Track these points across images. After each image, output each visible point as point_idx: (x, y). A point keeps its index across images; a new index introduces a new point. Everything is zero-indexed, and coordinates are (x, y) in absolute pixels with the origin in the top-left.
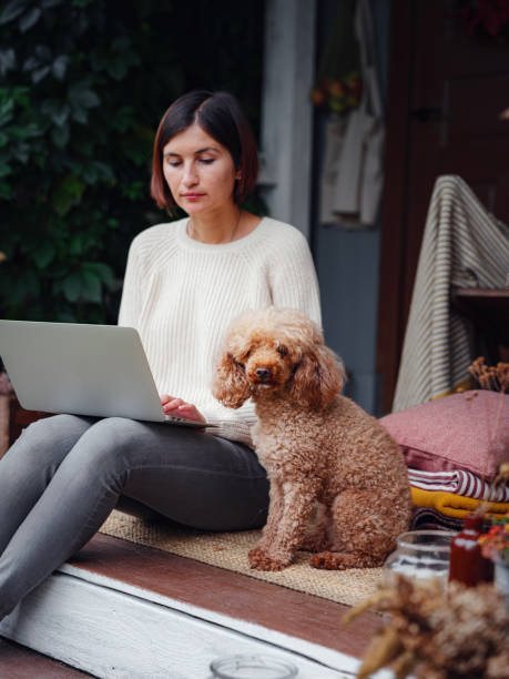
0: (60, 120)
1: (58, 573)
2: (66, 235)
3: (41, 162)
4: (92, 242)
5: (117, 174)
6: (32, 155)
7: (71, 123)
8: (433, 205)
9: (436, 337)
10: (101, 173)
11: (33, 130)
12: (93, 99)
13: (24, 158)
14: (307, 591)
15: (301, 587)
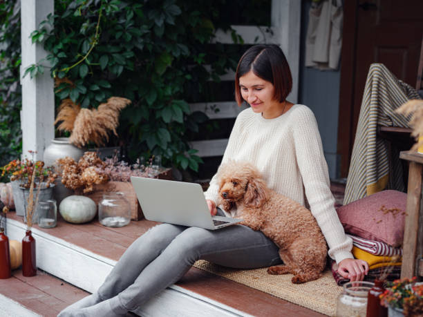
0: (160, 23)
1: (169, 288)
2: (163, 85)
3: (150, 48)
4: (177, 89)
5: (190, 50)
6: (145, 44)
7: (166, 25)
8: (368, 79)
9: (369, 154)
10: (182, 50)
11: (145, 29)
12: (177, 10)
13: (141, 47)
14: (300, 304)
15: (297, 301)
